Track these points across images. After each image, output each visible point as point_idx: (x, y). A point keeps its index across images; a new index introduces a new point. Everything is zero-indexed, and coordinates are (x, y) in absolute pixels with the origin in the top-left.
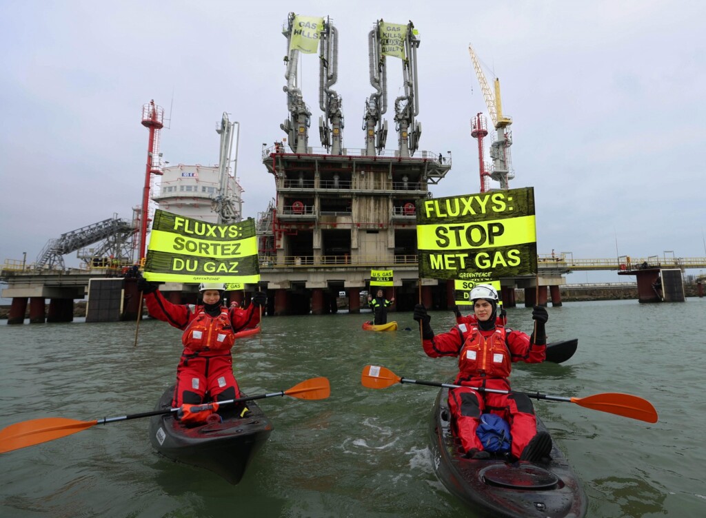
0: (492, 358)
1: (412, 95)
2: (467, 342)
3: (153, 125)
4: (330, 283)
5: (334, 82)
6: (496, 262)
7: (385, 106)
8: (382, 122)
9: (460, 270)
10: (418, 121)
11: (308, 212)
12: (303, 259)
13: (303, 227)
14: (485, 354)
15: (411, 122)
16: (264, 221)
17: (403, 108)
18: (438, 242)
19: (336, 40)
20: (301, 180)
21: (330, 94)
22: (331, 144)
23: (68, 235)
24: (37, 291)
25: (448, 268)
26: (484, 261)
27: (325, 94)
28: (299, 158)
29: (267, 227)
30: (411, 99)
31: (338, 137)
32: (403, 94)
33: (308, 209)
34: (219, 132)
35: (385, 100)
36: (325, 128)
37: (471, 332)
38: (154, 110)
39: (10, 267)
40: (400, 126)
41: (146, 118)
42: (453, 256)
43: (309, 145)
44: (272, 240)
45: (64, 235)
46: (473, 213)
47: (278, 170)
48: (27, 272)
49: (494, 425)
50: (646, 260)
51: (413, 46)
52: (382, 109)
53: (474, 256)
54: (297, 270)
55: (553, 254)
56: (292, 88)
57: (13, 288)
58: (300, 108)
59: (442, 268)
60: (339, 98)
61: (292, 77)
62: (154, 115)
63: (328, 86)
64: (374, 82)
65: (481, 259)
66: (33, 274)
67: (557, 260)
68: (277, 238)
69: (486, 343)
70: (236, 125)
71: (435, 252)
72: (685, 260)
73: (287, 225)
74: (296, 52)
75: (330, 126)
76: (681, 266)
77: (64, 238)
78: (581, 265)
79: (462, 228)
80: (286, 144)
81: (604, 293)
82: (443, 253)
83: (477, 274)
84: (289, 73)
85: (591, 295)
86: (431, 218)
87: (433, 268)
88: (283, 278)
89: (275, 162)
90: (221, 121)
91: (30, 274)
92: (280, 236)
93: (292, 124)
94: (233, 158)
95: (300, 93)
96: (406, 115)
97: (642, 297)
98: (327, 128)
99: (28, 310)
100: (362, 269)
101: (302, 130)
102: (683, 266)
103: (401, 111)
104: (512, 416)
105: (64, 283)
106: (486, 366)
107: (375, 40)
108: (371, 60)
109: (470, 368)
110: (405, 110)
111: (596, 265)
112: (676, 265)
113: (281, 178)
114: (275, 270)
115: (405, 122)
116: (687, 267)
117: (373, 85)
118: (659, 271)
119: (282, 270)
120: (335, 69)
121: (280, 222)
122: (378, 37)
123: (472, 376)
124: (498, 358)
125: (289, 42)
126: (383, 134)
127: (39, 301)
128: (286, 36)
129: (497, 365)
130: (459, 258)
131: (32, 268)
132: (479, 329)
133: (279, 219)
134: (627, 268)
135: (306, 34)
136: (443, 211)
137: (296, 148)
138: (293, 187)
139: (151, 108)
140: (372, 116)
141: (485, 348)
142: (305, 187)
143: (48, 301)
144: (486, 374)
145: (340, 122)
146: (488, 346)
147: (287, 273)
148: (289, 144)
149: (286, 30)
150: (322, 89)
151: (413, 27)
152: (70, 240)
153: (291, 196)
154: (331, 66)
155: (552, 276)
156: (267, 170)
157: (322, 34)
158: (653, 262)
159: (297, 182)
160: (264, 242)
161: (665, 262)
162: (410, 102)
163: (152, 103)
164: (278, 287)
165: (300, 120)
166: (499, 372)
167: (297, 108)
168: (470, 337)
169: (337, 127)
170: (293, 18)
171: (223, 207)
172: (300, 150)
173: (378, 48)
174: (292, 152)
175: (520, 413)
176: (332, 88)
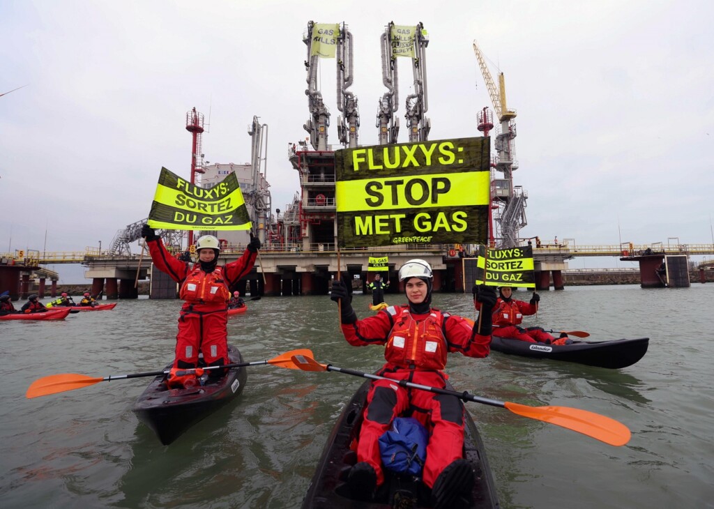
0: (424, 346)
1: (421, 92)
2: (396, 326)
3: (195, 129)
4: (349, 267)
5: (350, 84)
6: (438, 225)
7: (397, 104)
8: (394, 120)
9: (395, 234)
10: (427, 118)
11: (329, 204)
12: (325, 245)
13: (325, 217)
14: (415, 341)
15: (421, 118)
16: (291, 212)
17: (414, 105)
18: (369, 202)
19: (351, 45)
20: (322, 175)
21: (347, 95)
22: (348, 141)
23: (132, 226)
24: (110, 273)
25: (378, 232)
26: (424, 223)
27: (342, 95)
28: (321, 155)
29: (294, 217)
30: (421, 96)
31: (354, 135)
32: (414, 93)
33: (329, 200)
34: (250, 134)
35: (396, 99)
36: (343, 127)
37: (400, 315)
38: (195, 116)
39: (91, 254)
40: (411, 122)
41: (189, 124)
42: (386, 217)
43: (329, 143)
44: (299, 228)
45: (129, 226)
46: (416, 164)
47: (302, 167)
48: (102, 257)
49: (407, 435)
50: (650, 247)
51: (421, 46)
52: (394, 107)
53: (413, 216)
54: (321, 256)
55: (556, 240)
56: (312, 92)
57: (93, 270)
58: (320, 110)
59: (371, 233)
60: (355, 99)
61: (313, 81)
62: (196, 120)
63: (346, 87)
64: (387, 82)
65: (421, 220)
66: (107, 259)
67: (560, 246)
68: (303, 227)
69: (417, 328)
70: (265, 127)
71: (363, 214)
72: (690, 246)
73: (311, 216)
74: (316, 57)
75: (347, 125)
76: (685, 253)
77: (129, 229)
78: (583, 251)
79: (401, 182)
80: (308, 142)
81: (601, 278)
82: (373, 214)
83: (415, 238)
84: (310, 77)
85: (588, 280)
86: (359, 171)
87: (358, 233)
88: (309, 263)
89: (299, 159)
90: (252, 124)
91: (105, 259)
92: (305, 225)
93: (313, 124)
94: (263, 157)
95: (320, 95)
96: (416, 112)
97: (644, 283)
98: (344, 127)
99: (105, 289)
100: (378, 255)
101: (322, 130)
102: (688, 252)
103: (412, 109)
104: (433, 424)
105: (131, 266)
106: (416, 355)
107: (386, 43)
108: (384, 61)
109: (396, 358)
110: (416, 107)
111: (598, 251)
112: (681, 252)
113: (306, 174)
114: (302, 256)
115: (415, 118)
116: (692, 253)
117: (386, 85)
118: (664, 257)
119: (307, 256)
120: (351, 71)
121: (305, 213)
122: (390, 40)
123: (398, 368)
124: (431, 347)
125: (309, 48)
126: (395, 130)
127: (112, 281)
128: (306, 44)
129: (430, 356)
130: (394, 219)
131: (106, 254)
132: (411, 312)
133: (304, 210)
134: (630, 254)
135: (324, 40)
136: (378, 161)
137: (317, 146)
138: (315, 181)
139: (193, 115)
140: (385, 114)
141: (416, 334)
142: (326, 181)
143: (119, 281)
144: (415, 366)
145: (356, 121)
146: (420, 332)
147: (312, 258)
148: (311, 143)
149: (306, 37)
150: (339, 91)
151: (423, 28)
152: (134, 231)
153: (314, 190)
154: (347, 69)
155: (554, 262)
156: (292, 166)
157: (339, 39)
158: (657, 249)
159: (319, 177)
160: (291, 231)
161: (669, 248)
162: (420, 100)
163: (194, 110)
164: (305, 270)
165: (320, 121)
166: (432, 363)
167: (318, 110)
168: (399, 320)
169: (354, 125)
170: (312, 26)
171: (256, 201)
172: (321, 148)
173: (390, 49)
174: (313, 150)
175: (443, 421)
176: (349, 90)
